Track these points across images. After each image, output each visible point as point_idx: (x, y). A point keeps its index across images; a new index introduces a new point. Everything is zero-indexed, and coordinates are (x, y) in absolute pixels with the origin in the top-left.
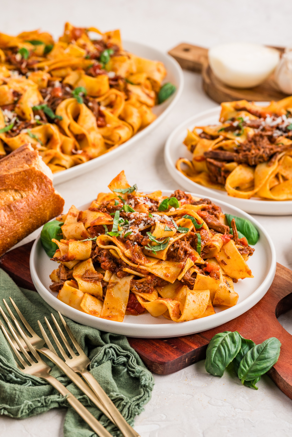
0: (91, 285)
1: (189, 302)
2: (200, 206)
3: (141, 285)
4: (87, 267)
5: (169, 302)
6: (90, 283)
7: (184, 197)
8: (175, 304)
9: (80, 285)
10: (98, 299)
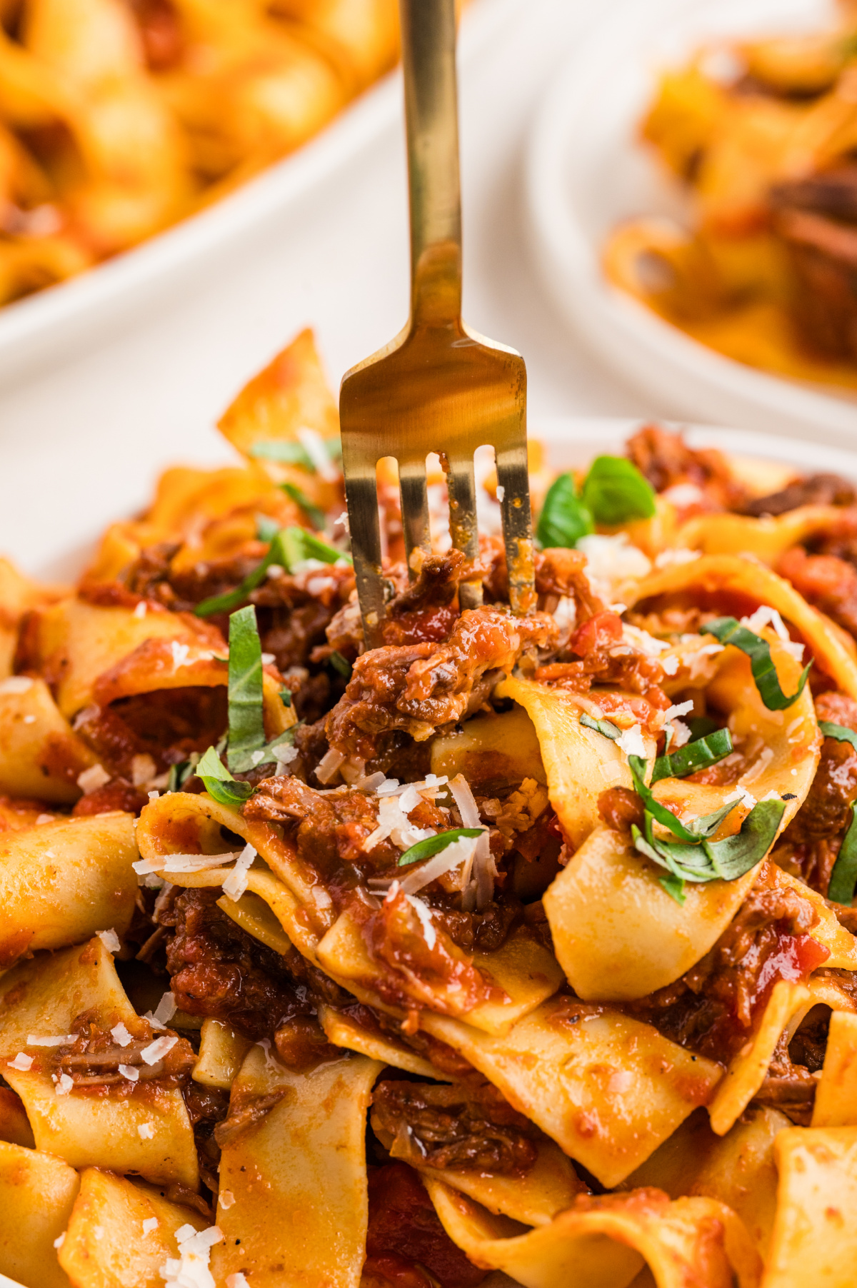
0: (113, 1115)
1: (804, 1225)
2: (796, 522)
3: (447, 1120)
4: (77, 997)
5: (653, 1218)
6: (106, 1102)
7: (684, 469)
8: (692, 1229)
9: (45, 1121)
10: (170, 1201)
